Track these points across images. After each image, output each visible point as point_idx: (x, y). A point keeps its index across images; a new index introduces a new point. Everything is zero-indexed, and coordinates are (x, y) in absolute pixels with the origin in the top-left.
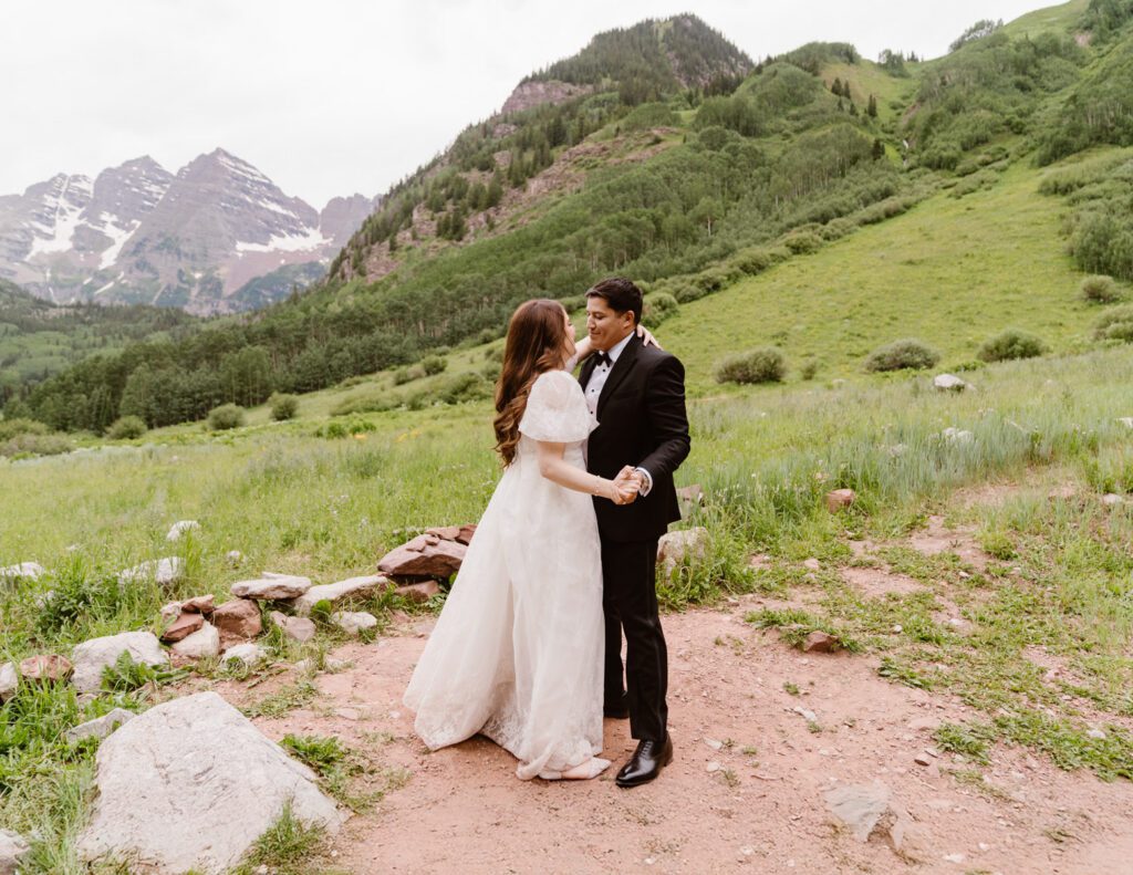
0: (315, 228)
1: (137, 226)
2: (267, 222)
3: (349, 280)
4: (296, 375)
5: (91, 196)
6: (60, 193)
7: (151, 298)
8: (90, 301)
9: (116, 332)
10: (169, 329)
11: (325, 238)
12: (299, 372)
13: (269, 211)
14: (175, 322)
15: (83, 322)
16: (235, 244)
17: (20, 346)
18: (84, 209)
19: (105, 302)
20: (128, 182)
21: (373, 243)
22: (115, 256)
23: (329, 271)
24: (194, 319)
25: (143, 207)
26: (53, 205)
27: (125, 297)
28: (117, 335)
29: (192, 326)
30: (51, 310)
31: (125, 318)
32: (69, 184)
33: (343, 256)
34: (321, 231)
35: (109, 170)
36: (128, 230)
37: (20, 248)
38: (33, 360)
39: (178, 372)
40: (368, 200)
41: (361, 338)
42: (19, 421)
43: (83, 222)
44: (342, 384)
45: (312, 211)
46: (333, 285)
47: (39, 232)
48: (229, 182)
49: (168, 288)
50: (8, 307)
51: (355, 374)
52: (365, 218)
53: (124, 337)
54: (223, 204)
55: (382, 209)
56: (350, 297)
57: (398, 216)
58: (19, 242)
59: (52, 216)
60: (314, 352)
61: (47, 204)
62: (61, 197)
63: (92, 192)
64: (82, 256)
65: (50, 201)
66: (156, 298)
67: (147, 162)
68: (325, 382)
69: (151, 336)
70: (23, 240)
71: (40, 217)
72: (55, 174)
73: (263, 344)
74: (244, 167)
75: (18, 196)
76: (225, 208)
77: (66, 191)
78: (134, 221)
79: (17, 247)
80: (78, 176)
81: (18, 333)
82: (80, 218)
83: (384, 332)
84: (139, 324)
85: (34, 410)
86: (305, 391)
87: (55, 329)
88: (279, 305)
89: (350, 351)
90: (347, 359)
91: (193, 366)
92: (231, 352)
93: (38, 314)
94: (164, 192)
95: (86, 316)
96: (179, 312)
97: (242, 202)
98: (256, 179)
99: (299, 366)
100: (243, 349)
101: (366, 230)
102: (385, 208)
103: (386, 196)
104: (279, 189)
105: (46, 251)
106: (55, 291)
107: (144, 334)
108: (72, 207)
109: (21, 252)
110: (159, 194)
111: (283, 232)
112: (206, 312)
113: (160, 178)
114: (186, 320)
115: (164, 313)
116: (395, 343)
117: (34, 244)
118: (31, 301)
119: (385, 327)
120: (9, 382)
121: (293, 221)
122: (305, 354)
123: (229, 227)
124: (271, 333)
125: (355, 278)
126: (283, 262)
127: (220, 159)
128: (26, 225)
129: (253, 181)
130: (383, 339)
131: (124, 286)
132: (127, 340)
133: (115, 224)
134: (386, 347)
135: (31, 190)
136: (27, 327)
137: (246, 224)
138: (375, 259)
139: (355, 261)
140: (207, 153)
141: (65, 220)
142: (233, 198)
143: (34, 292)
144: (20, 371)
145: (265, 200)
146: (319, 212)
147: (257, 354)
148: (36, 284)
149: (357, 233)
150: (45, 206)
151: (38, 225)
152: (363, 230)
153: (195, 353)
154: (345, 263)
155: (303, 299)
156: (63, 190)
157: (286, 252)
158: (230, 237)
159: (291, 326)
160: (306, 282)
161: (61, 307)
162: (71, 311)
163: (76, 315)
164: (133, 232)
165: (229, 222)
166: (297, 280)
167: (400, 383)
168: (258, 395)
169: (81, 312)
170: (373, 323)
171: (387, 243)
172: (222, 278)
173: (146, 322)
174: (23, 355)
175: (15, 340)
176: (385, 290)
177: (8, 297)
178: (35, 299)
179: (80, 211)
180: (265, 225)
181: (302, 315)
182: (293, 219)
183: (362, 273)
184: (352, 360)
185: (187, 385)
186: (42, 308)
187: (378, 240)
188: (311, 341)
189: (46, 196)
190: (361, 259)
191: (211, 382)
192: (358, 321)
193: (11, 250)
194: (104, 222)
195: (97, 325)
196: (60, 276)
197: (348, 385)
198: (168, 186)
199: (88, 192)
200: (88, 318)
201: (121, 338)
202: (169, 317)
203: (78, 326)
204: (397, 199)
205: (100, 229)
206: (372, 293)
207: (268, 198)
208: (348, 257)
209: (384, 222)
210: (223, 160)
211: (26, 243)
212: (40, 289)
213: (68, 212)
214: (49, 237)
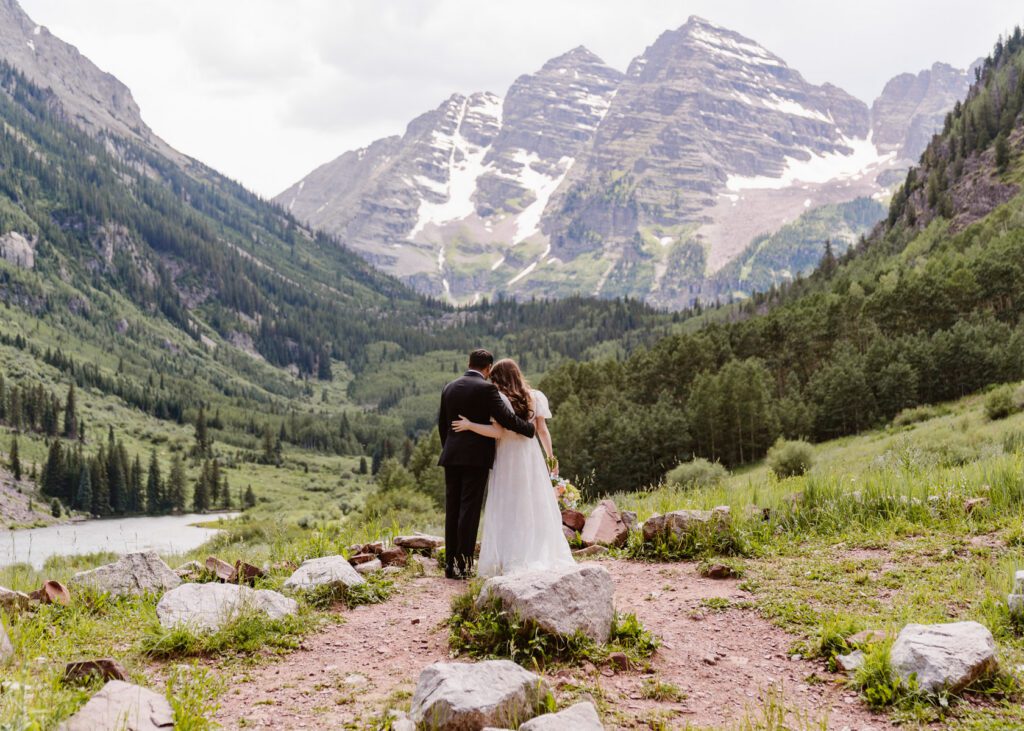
0: (863, 137)
1: (568, 167)
2: (777, 136)
3: (923, 229)
4: (816, 407)
5: (500, 125)
6: (455, 125)
7: (593, 285)
8: (501, 295)
9: (540, 345)
10: (620, 337)
11: (881, 152)
12: (820, 401)
13: (780, 114)
14: (632, 325)
15: (491, 332)
16: (727, 179)
17: (403, 376)
18: (489, 147)
19: (524, 298)
20: (553, 95)
21: (964, 156)
22: (537, 220)
23: (885, 215)
24: (661, 317)
25: (577, 135)
26: (445, 147)
27: (554, 285)
28: (541, 352)
29: (656, 328)
30: (445, 315)
31: (553, 322)
32: (467, 110)
33: (912, 184)
34: (874, 141)
35: (525, 78)
36: (554, 175)
37: (402, 220)
38: (422, 397)
39: (624, 409)
40: (957, 72)
41: (931, 335)
42: (397, 493)
43: (488, 168)
44: (898, 419)
45: (855, 106)
46: (893, 240)
47: (427, 193)
48: (711, 73)
49: (618, 267)
50: (386, 315)
51: (921, 402)
52: (951, 108)
53: (552, 354)
54: (702, 113)
55: (982, 90)
56: (921, 259)
57: (1013, 99)
58: (400, 212)
59: (444, 165)
60: (847, 364)
61: (436, 146)
62: (457, 131)
63: (500, 119)
64: (488, 223)
65: (440, 140)
66: (601, 283)
67: (582, 59)
68: (866, 418)
69: (593, 350)
70: (405, 208)
71: (428, 169)
72: (448, 98)
73: (760, 355)
74: (736, 45)
75: (395, 138)
76: (706, 119)
77: (464, 123)
78: (564, 159)
79: (395, 218)
80: (480, 95)
81: (402, 356)
82: (485, 162)
83: (973, 322)
84: (573, 331)
85: (417, 475)
86: (833, 436)
87: (452, 347)
88: (800, 282)
89: (911, 360)
90: (905, 374)
91: (647, 399)
92: (707, 371)
93: (427, 323)
94: (608, 105)
95: (495, 323)
96: (635, 305)
97: (735, 107)
98: (756, 61)
99: (820, 392)
100: (727, 366)
101: (953, 131)
102: (987, 85)
103: (988, 61)
104: (796, 74)
105: (438, 222)
106: (451, 286)
107: (582, 348)
108: (472, 146)
109: (403, 225)
110: (602, 108)
111: (807, 150)
112: (679, 303)
113: (601, 82)
114: (646, 319)
115: (613, 309)
116: (994, 341)
117: (420, 211)
118: (418, 303)
119: (974, 313)
120: (389, 434)
121: (824, 129)
122: (831, 369)
123: (715, 152)
124: (775, 335)
125: (934, 222)
126: (808, 203)
127: (694, 34)
128: (409, 183)
129: (752, 66)
130: (972, 336)
131: (550, 269)
132: (556, 357)
133: (536, 168)
134: (977, 349)
135: (413, 127)
136: (413, 347)
137: (743, 143)
138: (969, 184)
139: (933, 189)
140: (674, 27)
141: (463, 169)
142: (720, 101)
143: (423, 290)
144: (405, 417)
145: (773, 96)
146: (870, 106)
147: (750, 373)
148: (424, 276)
149: (935, 137)
150: (434, 150)
151: (424, 181)
152: (947, 131)
153: (651, 376)
154: (916, 195)
155: (841, 268)
156: (459, 121)
157: (812, 185)
158: (717, 170)
159: (808, 321)
160: (850, 237)
161: (460, 310)
162: (474, 316)
163: (481, 321)
164: (561, 178)
165: (714, 143)
166: (833, 236)
167: (999, 414)
168: (752, 444)
169: (487, 317)
170: (954, 307)
171: (992, 150)
172: (704, 242)
173: (586, 326)
174: (408, 390)
175: (397, 367)
176: (985, 241)
177: (386, 299)
178: (422, 299)
179: (483, 151)
180: (774, 142)
181: (836, 298)
182: (823, 126)
183: (946, 214)
184: (914, 376)
185: (638, 430)
186: (432, 314)
187: (975, 147)
188: (842, 345)
189: (435, 133)
190: (945, 186)
191: (675, 423)
192: (923, 303)
193: (389, 225)
194: (522, 165)
195: (512, 337)
196: (459, 259)
197: (906, 423)
198: (614, 94)
199: (496, 120)
200: (500, 324)
201: (547, 356)
202: (620, 315)
203: (485, 338)
204: (1009, 68)
205: (513, 177)
206: (961, 250)
207: (779, 93)
208: (922, 186)
209: (985, 112)
210: (701, 36)
211: (409, 211)
212: (431, 285)
213: (467, 155)
214: (440, 199)
